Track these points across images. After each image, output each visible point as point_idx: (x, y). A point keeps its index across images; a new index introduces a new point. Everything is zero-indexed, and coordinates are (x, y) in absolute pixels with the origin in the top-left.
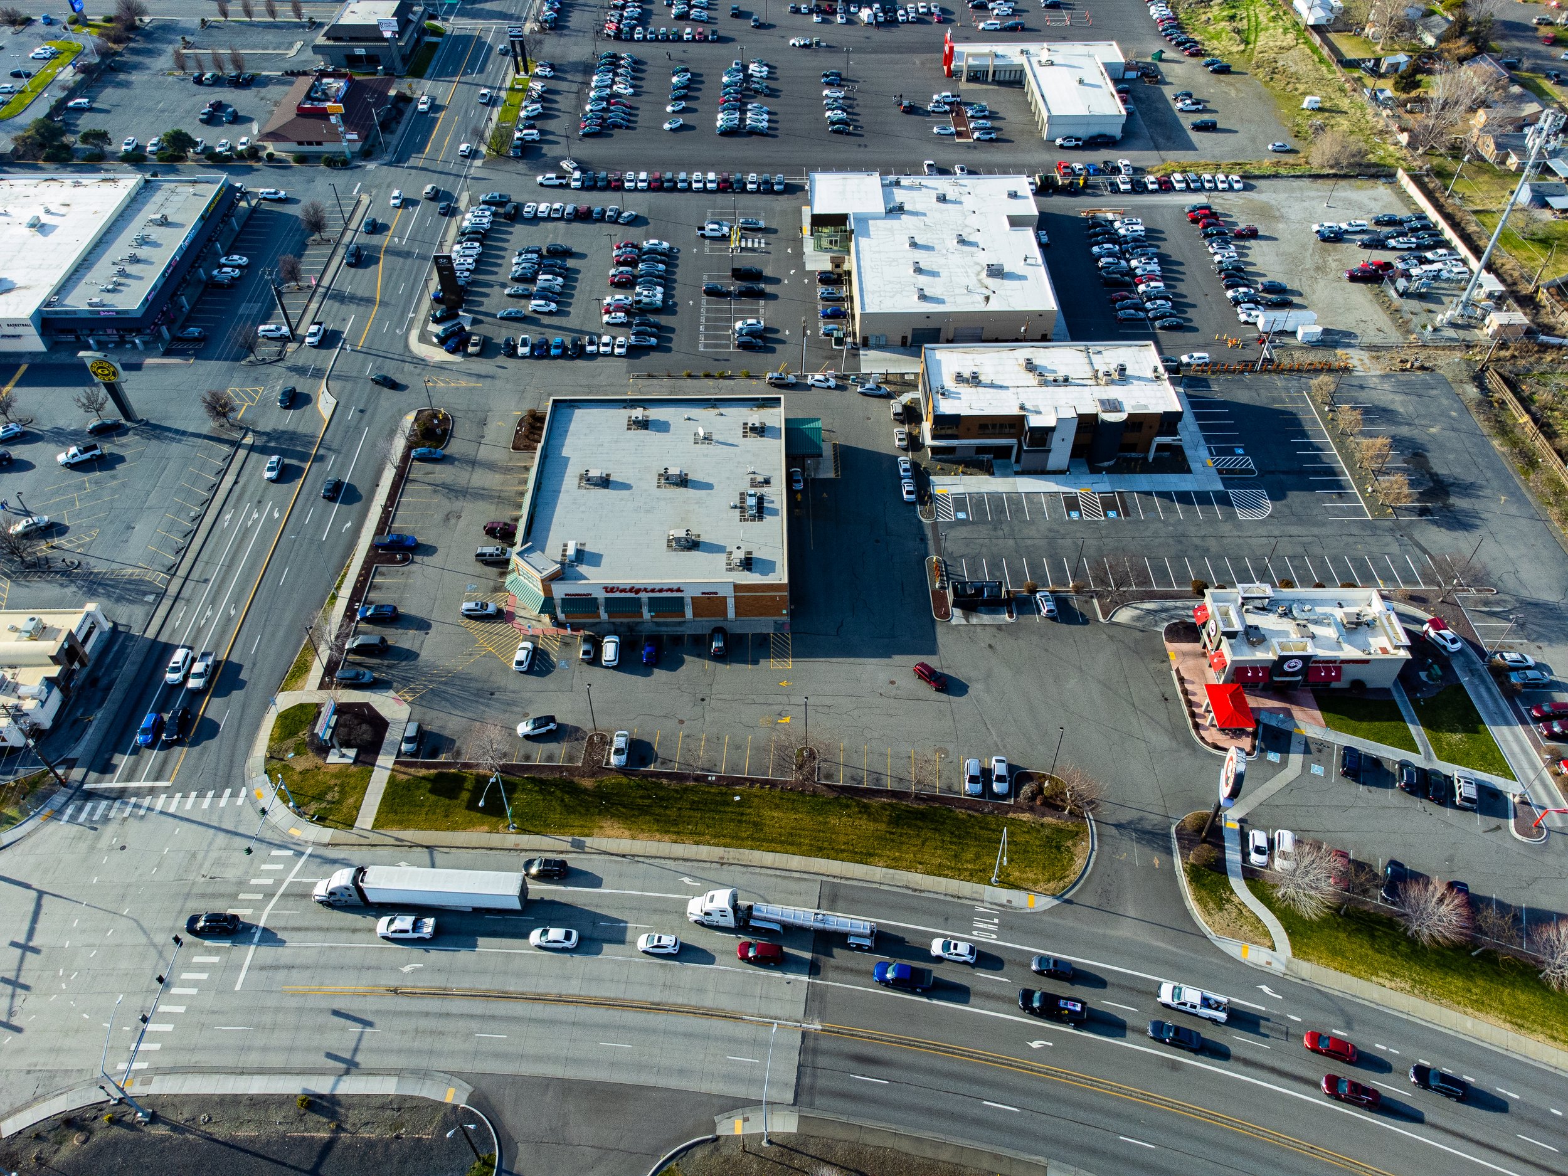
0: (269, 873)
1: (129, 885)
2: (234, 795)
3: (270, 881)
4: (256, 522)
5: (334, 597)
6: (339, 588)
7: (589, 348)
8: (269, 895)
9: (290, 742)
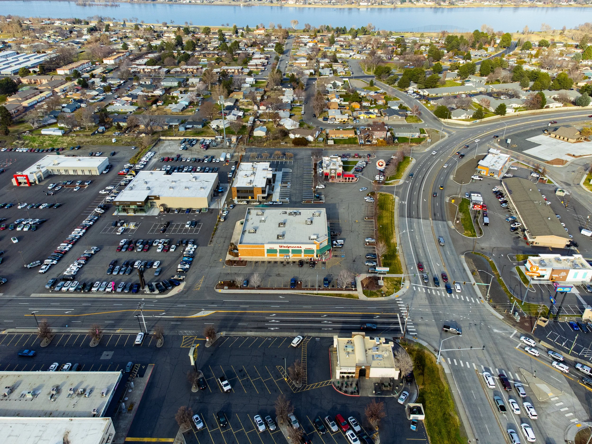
0: (421, 290)
1: (433, 314)
2: (399, 301)
3: (424, 289)
4: (276, 320)
5: (318, 294)
6: (313, 294)
7: (192, 252)
8: (428, 288)
9: (378, 293)
